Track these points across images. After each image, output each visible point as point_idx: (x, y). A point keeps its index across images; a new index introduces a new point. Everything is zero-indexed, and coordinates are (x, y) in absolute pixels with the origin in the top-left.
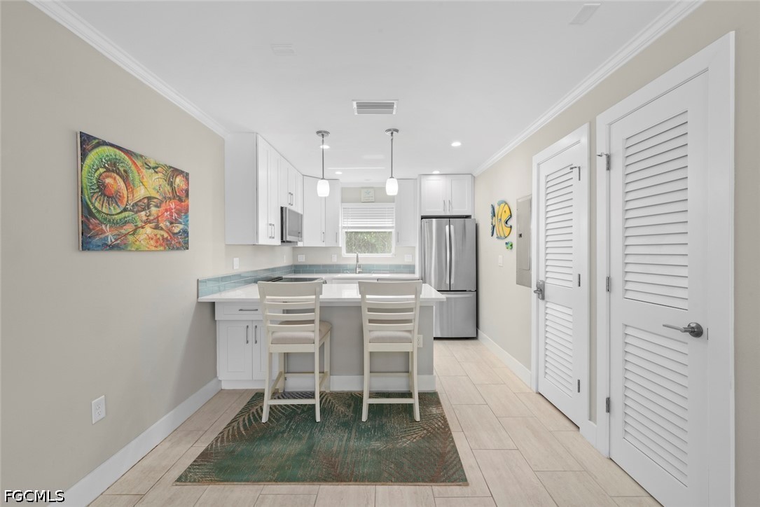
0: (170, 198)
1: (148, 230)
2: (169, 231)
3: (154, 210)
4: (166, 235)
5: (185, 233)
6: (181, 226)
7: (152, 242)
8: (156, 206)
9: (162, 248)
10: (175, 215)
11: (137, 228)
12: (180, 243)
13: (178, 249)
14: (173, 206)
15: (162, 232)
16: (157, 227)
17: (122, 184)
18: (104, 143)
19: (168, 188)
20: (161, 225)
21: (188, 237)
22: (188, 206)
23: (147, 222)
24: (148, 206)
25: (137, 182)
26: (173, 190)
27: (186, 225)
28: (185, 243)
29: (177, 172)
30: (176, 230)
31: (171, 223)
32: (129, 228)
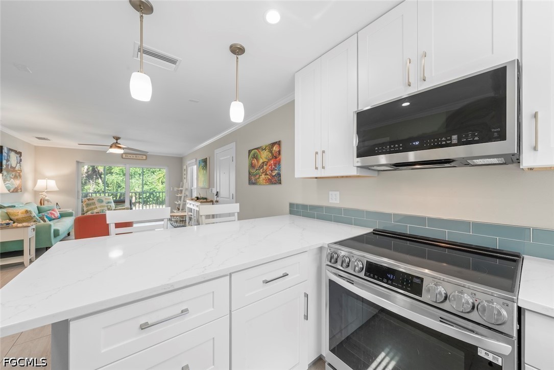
0: (271, 159)
1: (263, 176)
2: (271, 175)
3: (265, 167)
4: (269, 177)
5: (279, 175)
6: (276, 172)
7: (264, 181)
8: (266, 165)
9: (268, 183)
10: (273, 166)
11: (260, 176)
12: (276, 180)
13: (275, 184)
14: (272, 162)
15: (268, 176)
16: (266, 174)
17: (256, 161)
18: (253, 150)
19: (270, 154)
20: (268, 173)
21: (280, 176)
22: (280, 159)
23: (263, 172)
24: (263, 166)
25: (260, 158)
26: (273, 154)
27: (279, 170)
28: (279, 180)
29: (273, 144)
30: (274, 174)
31: (272, 171)
32: (258, 176)
